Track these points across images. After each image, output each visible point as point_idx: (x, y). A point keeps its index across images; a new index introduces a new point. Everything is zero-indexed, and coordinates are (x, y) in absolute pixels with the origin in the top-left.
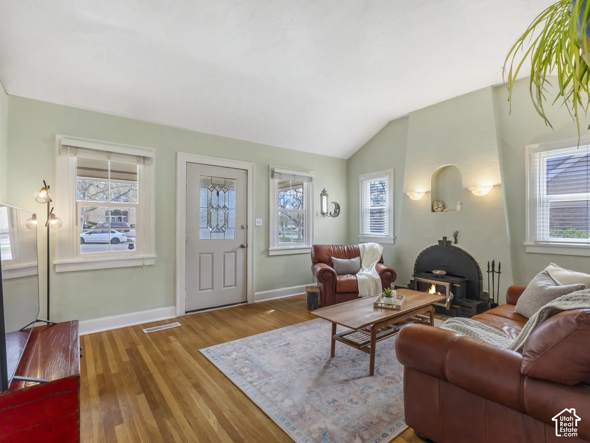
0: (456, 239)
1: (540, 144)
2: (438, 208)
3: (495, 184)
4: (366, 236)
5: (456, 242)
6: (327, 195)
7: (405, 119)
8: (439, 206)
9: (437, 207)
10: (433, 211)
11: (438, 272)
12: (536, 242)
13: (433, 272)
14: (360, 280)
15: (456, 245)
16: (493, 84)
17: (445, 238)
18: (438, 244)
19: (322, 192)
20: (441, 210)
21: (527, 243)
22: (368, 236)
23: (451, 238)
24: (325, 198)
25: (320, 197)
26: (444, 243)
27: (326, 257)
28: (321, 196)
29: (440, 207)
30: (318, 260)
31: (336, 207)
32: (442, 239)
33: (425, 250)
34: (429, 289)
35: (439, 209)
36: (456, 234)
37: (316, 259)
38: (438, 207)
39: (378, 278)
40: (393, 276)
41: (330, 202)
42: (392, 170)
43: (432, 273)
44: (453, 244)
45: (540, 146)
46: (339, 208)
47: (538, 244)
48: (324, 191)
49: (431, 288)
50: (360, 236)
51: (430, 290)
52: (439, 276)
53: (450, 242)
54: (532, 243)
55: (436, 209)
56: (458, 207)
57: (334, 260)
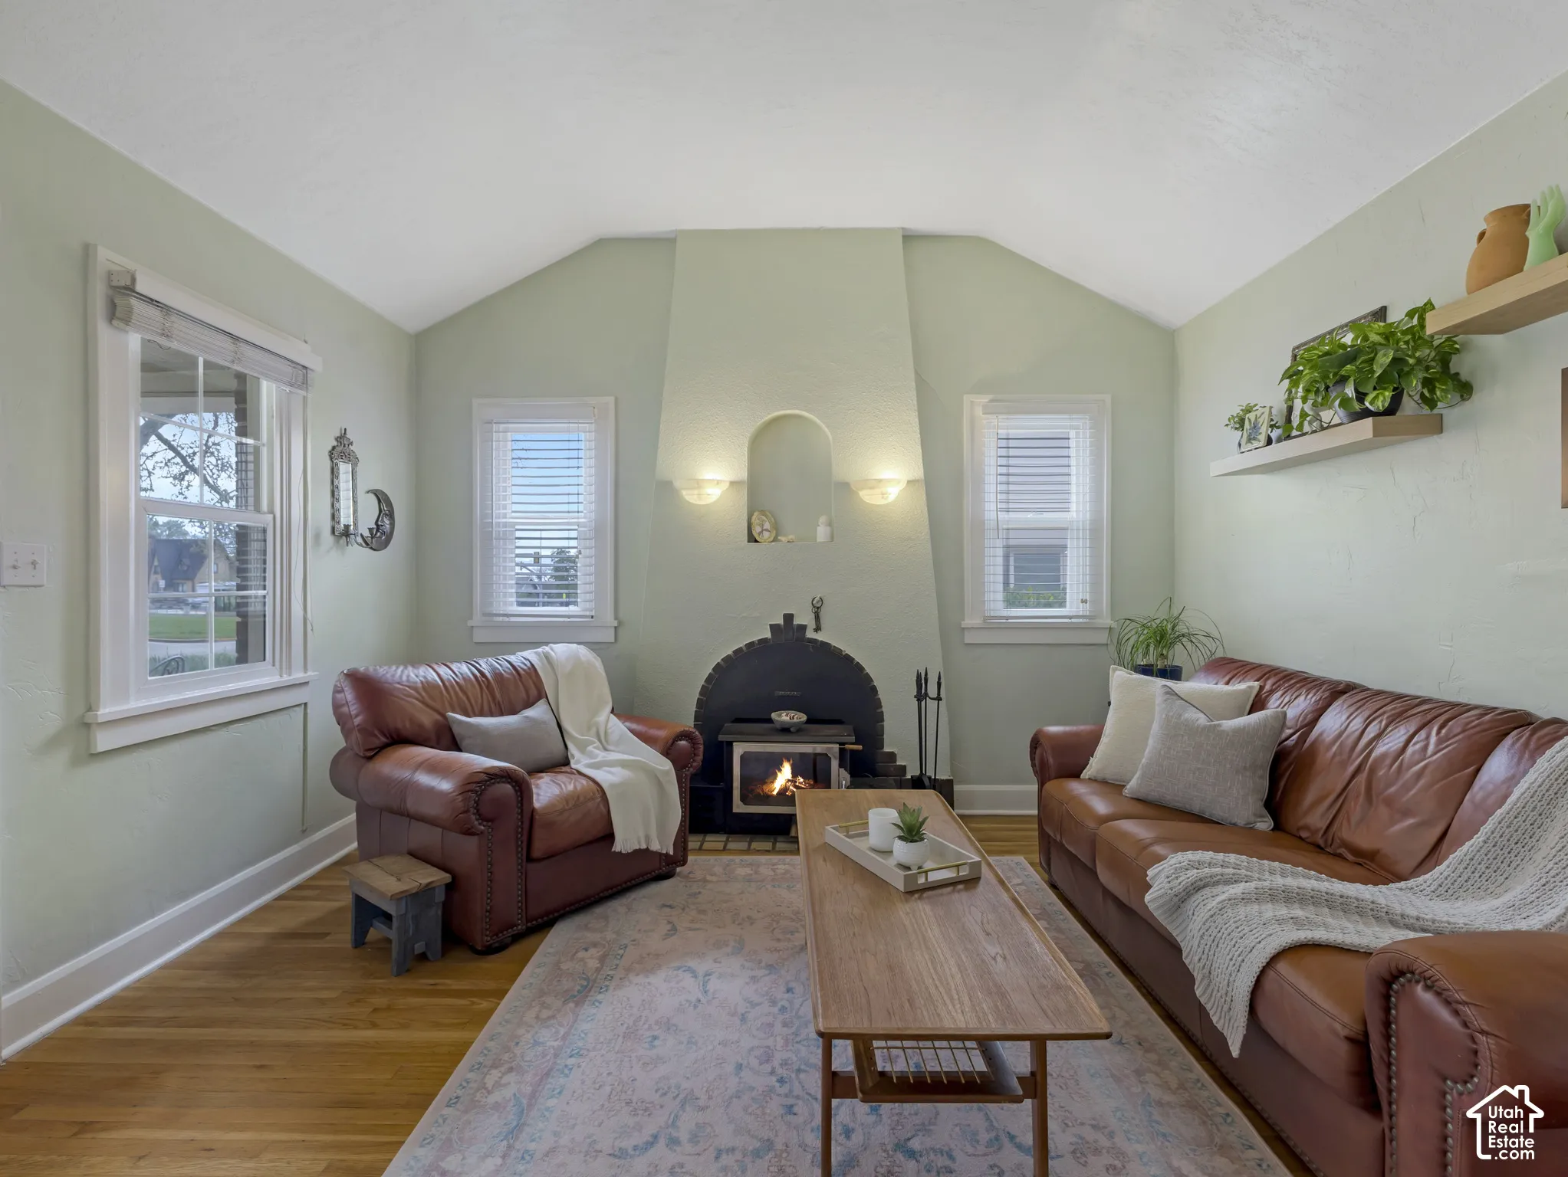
0: (817, 618)
1: (991, 397)
2: (762, 532)
3: (911, 478)
4: (501, 619)
5: (818, 629)
6: (351, 458)
7: (665, 244)
8: (764, 528)
9: (761, 530)
10: (752, 539)
11: (784, 717)
12: (985, 618)
13: (774, 715)
14: (613, 786)
15: (820, 637)
16: (906, 226)
17: (789, 618)
18: (768, 635)
19: (335, 443)
20: (772, 539)
21: (967, 622)
22: (513, 619)
23: (804, 618)
24: (344, 468)
25: (329, 462)
26: (788, 631)
27: (427, 719)
28: (331, 459)
29: (767, 530)
30: (385, 735)
31: (380, 511)
32: (781, 622)
33: (729, 656)
34: (777, 771)
35: (766, 534)
36: (819, 606)
37: (376, 732)
38: (763, 530)
39: (667, 768)
40: (696, 752)
41: (362, 488)
42: (611, 400)
43: (770, 721)
44: (810, 634)
45: (992, 401)
46: (391, 515)
47: (991, 625)
48: (342, 439)
49: (780, 770)
50: (477, 619)
51: (779, 774)
52: (792, 729)
53: (803, 628)
54: (977, 621)
55: (759, 534)
56: (822, 533)
57: (461, 722)
